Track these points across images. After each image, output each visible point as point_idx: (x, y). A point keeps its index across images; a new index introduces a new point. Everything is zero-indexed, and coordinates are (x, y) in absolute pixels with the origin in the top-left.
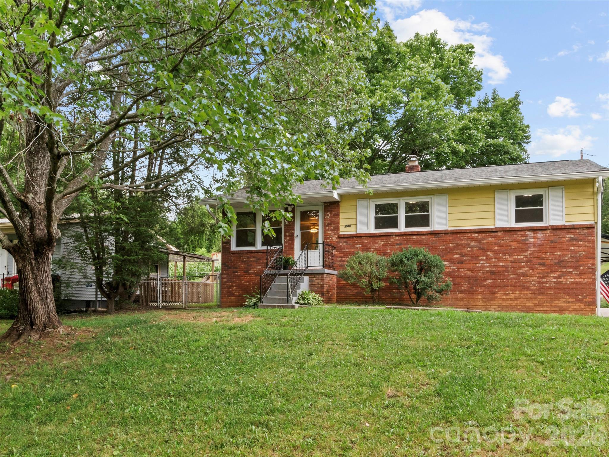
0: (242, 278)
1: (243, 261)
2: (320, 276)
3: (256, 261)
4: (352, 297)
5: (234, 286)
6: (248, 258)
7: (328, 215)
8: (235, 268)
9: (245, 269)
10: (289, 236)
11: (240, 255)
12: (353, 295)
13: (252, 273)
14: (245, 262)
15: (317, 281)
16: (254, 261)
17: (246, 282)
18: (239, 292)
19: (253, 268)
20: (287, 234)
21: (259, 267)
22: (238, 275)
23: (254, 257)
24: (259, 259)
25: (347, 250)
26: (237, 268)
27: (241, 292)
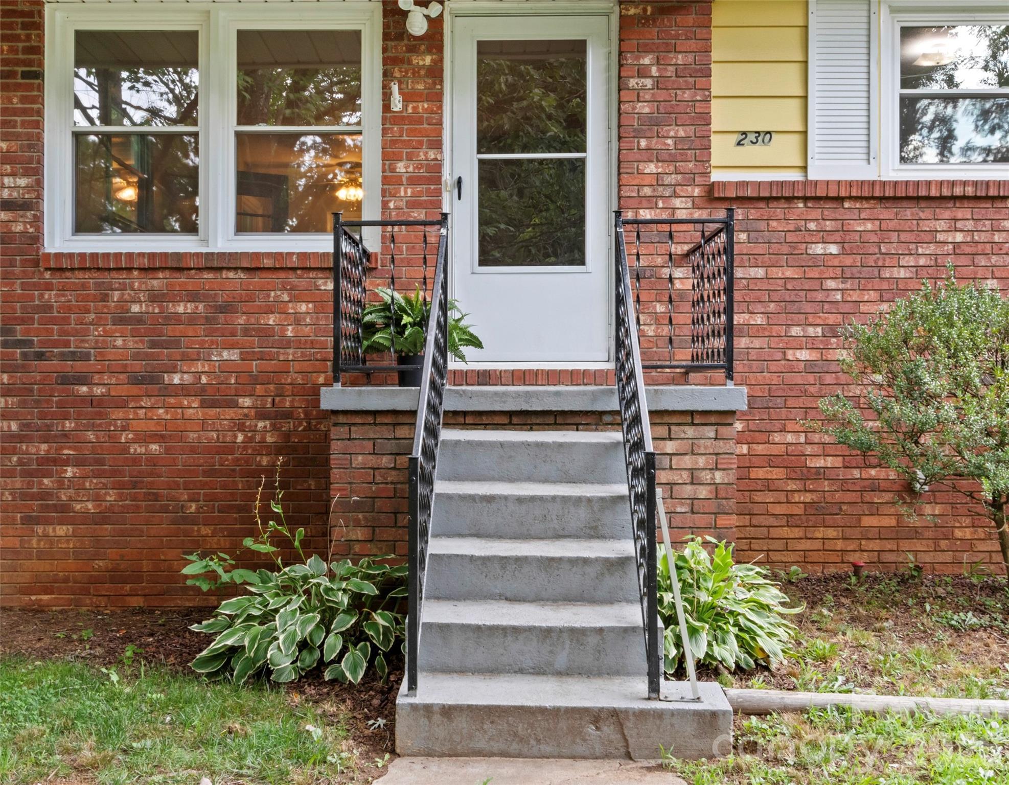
0: (118, 414)
1: (123, 319)
2: (710, 432)
3: (208, 320)
4: (786, 532)
5: (67, 462)
6: (155, 297)
7: (642, 73)
8: (74, 357)
9: (138, 366)
10: (413, 181)
11: (106, 278)
12: (790, 520)
13: (183, 390)
14: (138, 320)
15: (687, 461)
16: (192, 319)
17: (144, 438)
18: (97, 499)
19: (185, 358)
20: (401, 167)
21: (231, 355)
22: (91, 401)
23: (193, 297)
24: (227, 308)
25: (760, 272)
26: (86, 357)
27: (111, 496)
